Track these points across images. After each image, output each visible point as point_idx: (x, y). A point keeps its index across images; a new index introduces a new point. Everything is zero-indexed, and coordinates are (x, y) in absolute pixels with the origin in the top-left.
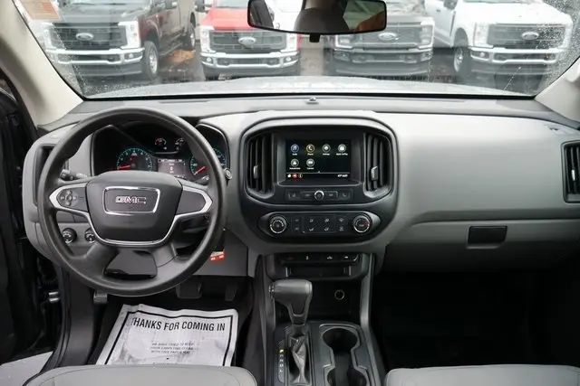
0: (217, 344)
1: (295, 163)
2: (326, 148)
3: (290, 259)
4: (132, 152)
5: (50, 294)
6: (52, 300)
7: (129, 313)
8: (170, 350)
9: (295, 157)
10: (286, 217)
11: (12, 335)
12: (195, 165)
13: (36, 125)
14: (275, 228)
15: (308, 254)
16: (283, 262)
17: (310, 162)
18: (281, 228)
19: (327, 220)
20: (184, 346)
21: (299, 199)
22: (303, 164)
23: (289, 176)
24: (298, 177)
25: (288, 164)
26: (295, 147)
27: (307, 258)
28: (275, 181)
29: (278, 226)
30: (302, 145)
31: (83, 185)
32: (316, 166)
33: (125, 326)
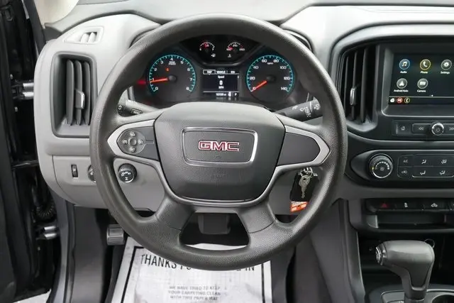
0: (249, 289)
1: (402, 84)
2: (446, 64)
3: (384, 205)
4: (169, 60)
5: (46, 228)
6: (47, 236)
7: (136, 248)
8: (193, 296)
9: (403, 76)
10: (391, 155)
11: (12, 284)
12: (252, 78)
13: (43, 22)
14: (378, 172)
15: (407, 200)
16: (373, 210)
17: (422, 83)
18: (386, 171)
19: (444, 162)
20: (209, 290)
21: (409, 133)
22: (412, 86)
23: (392, 100)
24: (403, 103)
25: (393, 85)
26: (405, 63)
27: (406, 204)
28: (379, 108)
29: (382, 169)
30: (415, 60)
31: (150, 123)
32: (429, 89)
33: (134, 264)
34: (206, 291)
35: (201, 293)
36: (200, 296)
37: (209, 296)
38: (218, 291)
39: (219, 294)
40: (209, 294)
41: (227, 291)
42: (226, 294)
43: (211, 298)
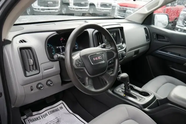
34: (55, 120)
35: (54, 122)
36: (54, 123)
37: (56, 121)
38: (58, 118)
39: (59, 119)
40: (56, 120)
41: (60, 117)
42: (61, 118)
43: (57, 121)
